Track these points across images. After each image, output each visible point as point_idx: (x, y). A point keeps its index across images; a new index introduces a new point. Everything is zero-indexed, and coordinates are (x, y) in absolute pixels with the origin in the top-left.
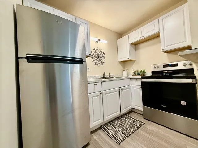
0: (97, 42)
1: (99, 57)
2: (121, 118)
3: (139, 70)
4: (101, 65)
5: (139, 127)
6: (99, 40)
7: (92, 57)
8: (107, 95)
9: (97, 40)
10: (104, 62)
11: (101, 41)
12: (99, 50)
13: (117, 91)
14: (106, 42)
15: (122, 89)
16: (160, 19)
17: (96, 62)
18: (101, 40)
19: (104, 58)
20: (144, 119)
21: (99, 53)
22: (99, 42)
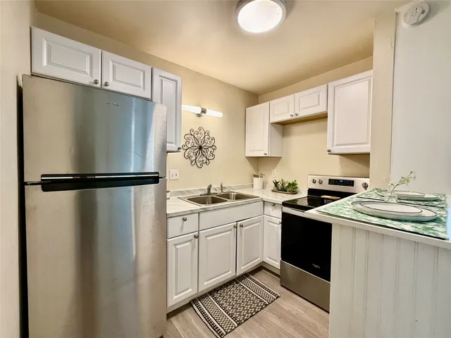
0: (199, 115)
1: (200, 148)
2: (237, 283)
3: (285, 180)
4: (204, 165)
5: (267, 305)
6: (204, 111)
7: (185, 148)
8: (208, 238)
9: (199, 112)
10: (211, 158)
11: (207, 114)
12: (202, 131)
13: (231, 230)
14: (220, 115)
15: (241, 226)
16: (331, 85)
17: (194, 158)
18: (208, 111)
19: (214, 149)
20: (282, 286)
21: (202, 138)
22: (203, 114)
